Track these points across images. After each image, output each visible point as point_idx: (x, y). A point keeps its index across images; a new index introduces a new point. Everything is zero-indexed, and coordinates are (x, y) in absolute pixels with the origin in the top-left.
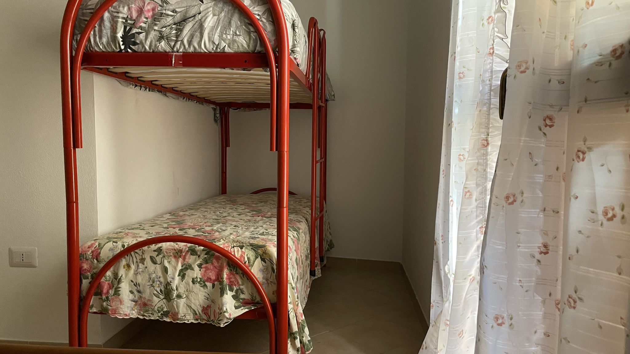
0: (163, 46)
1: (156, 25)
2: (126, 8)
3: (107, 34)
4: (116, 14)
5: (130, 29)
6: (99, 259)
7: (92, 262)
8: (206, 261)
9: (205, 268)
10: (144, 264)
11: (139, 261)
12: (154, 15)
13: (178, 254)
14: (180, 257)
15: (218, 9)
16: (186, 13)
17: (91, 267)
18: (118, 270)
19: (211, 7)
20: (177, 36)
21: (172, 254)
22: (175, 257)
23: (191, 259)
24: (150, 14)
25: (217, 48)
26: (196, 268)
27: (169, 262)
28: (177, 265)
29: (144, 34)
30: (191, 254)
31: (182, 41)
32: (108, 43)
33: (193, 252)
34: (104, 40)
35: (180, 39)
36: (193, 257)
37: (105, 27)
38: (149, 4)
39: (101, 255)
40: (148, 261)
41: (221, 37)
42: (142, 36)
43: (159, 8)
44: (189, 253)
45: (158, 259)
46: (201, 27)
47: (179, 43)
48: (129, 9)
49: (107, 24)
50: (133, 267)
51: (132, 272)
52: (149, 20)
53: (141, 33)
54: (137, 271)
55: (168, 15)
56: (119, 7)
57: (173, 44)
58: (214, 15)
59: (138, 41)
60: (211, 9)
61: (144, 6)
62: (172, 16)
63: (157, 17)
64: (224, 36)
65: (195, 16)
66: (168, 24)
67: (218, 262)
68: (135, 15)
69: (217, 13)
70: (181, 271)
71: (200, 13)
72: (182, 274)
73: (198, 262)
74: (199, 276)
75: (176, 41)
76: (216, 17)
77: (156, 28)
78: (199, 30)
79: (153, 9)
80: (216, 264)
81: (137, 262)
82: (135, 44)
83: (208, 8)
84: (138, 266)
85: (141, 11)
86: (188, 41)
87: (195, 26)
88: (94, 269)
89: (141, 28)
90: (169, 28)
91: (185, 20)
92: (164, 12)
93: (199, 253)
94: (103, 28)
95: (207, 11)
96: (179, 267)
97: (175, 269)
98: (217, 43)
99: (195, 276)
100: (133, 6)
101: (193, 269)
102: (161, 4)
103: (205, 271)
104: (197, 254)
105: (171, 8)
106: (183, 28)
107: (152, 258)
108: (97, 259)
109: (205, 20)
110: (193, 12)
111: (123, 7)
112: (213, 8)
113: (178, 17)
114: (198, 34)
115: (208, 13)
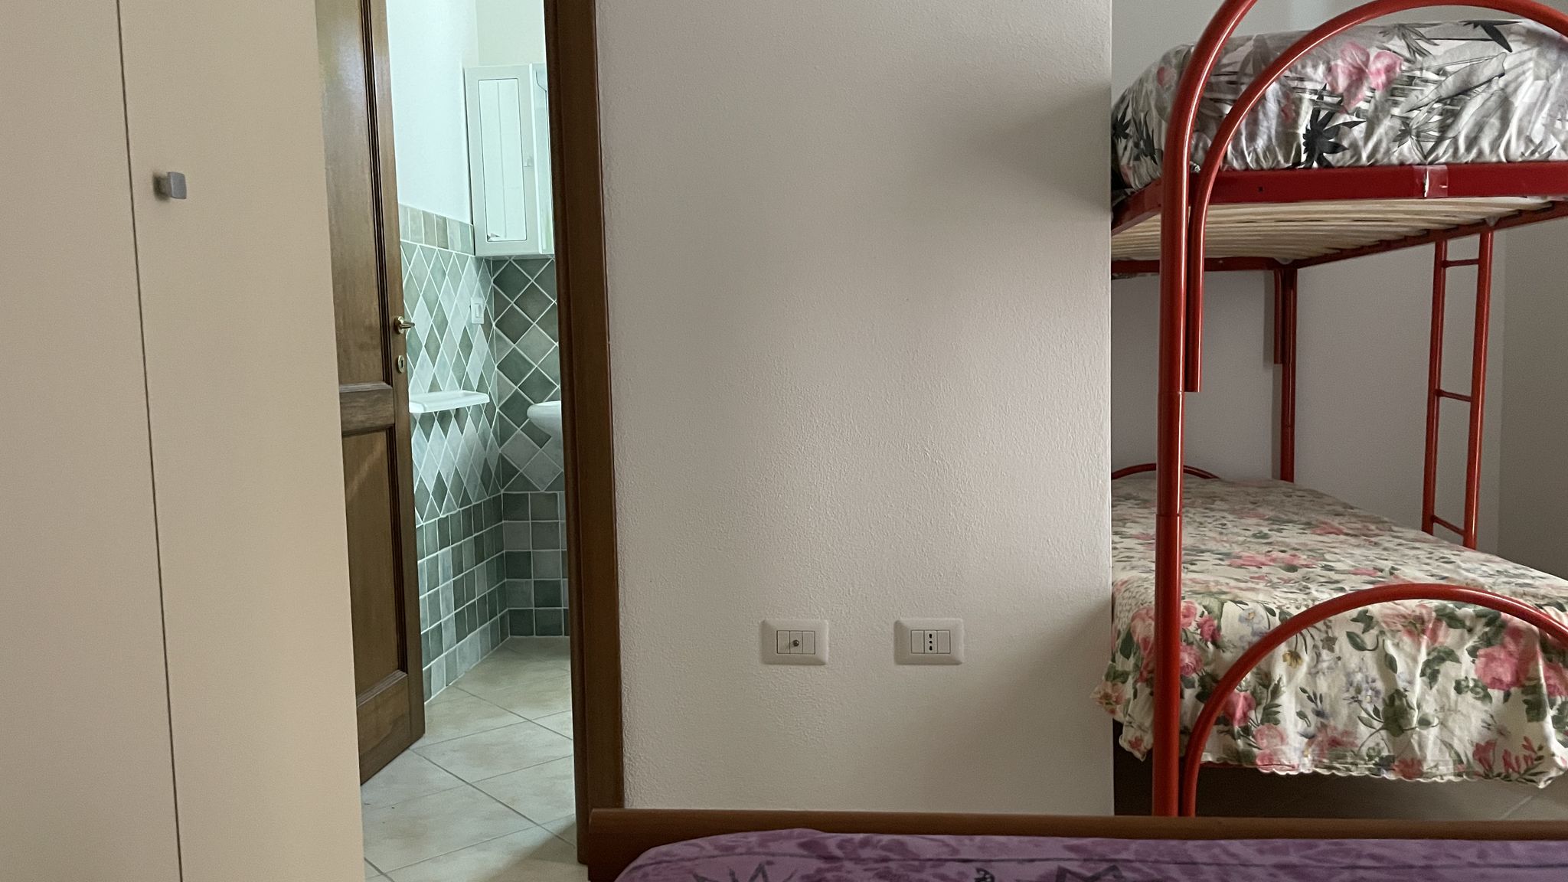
0: (1408, 152)
1: (1396, 104)
2: (1321, 68)
3: (1269, 129)
4: (1295, 84)
5: (1330, 116)
6: (1219, 643)
7: (1200, 647)
8: (1487, 641)
9: (1486, 656)
10: (1331, 650)
11: (1320, 644)
12: (1389, 81)
13: (1415, 626)
14: (1423, 632)
15: (1547, 65)
16: (1471, 72)
17: (1198, 661)
18: (1270, 665)
19: (1530, 59)
20: (1444, 128)
21: (1400, 627)
22: (1410, 633)
23: (1448, 637)
24: (1382, 79)
25: (1533, 153)
26: (1466, 658)
27: (1397, 645)
28: (1419, 650)
29: (1363, 125)
30: (1450, 626)
31: (1455, 139)
32: (1269, 149)
33: (1454, 621)
34: (1261, 143)
35: (1451, 134)
36: (1454, 633)
37: (1265, 114)
38: (1378, 56)
39: (1223, 632)
40: (1343, 645)
41: (1549, 128)
42: (1358, 132)
43: (1405, 66)
44: (1444, 624)
45: (1369, 639)
46: (1504, 105)
47: (1447, 142)
48: (1329, 70)
49: (1272, 107)
50: (1306, 658)
51: (1303, 669)
52: (1378, 94)
53: (1356, 123)
54: (1315, 666)
55: (1426, 81)
56: (1304, 67)
57: (1430, 145)
58: (1537, 78)
59: (1345, 143)
60: (1531, 64)
61: (1366, 63)
62: (1434, 82)
63: (1395, 89)
64: (1558, 124)
65: (1490, 81)
66: (1426, 101)
67: (1517, 643)
68: (1342, 83)
69: (1543, 72)
70: (1427, 664)
71: (1502, 75)
72: (1428, 671)
73: (1470, 644)
74: (1473, 675)
75: (1439, 141)
76: (1541, 83)
77: (1396, 111)
78: (1499, 113)
79: (1389, 69)
80: (1512, 647)
81: (1315, 646)
82: (1336, 148)
83: (1523, 63)
84: (1318, 655)
85: (1359, 75)
86: (1467, 137)
87: (1489, 103)
88: (1207, 664)
89: (1358, 112)
90: (1425, 109)
91: (1465, 91)
92: (1417, 73)
93: (1468, 623)
94: (1261, 116)
95: (1520, 70)
96: (1423, 657)
97: (1415, 660)
98: (1537, 141)
99: (1463, 676)
100: (1339, 62)
101: (1457, 660)
102: (1407, 55)
103: (1486, 665)
104: (1463, 626)
105: (1435, 64)
106: (1462, 109)
107: (1351, 636)
108: (1214, 643)
109: (1516, 90)
110: (1486, 72)
111: (1315, 67)
112: (1537, 65)
113: (1450, 84)
114: (1495, 121)
115: (1524, 73)
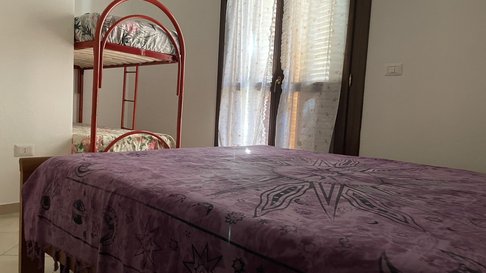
0: (139, 46)
1: (138, 36)
2: (125, 25)
3: (115, 35)
4: (120, 27)
5: (126, 35)
6: (103, 143)
7: (99, 145)
8: (150, 142)
9: (150, 144)
10: (124, 144)
11: (122, 143)
12: (136, 31)
13: (138, 139)
14: (140, 140)
15: (161, 35)
16: (149, 33)
17: (99, 148)
18: (113, 148)
19: (159, 33)
20: (145, 43)
21: (136, 139)
22: (138, 140)
24: (135, 30)
25: (158, 51)
26: (147, 145)
27: (135, 143)
29: (132, 39)
32: (115, 39)
33: (145, 138)
34: (113, 38)
35: (146, 44)
36: (145, 140)
38: (135, 26)
39: (104, 141)
40: (126, 143)
41: (161, 46)
42: (131, 40)
43: (139, 29)
44: (143, 139)
45: (131, 142)
46: (155, 41)
48: (126, 26)
49: (116, 31)
50: (120, 146)
51: (119, 148)
52: (135, 33)
54: (121, 148)
55: (142, 33)
56: (122, 24)
57: (143, 45)
58: (160, 37)
59: (129, 42)
60: (159, 34)
61: (133, 26)
62: (144, 33)
63: (137, 33)
64: (162, 46)
65: (152, 36)
66: (142, 37)
67: (155, 142)
68: (128, 30)
69: (160, 36)
70: (141, 146)
71: (154, 35)
72: (141, 148)
73: (147, 142)
74: (148, 148)
76: (160, 38)
77: (138, 37)
78: (154, 42)
79: (137, 29)
80: (154, 143)
81: (121, 144)
82: (127, 42)
83: (157, 34)
84: (122, 145)
85: (131, 29)
86: (149, 45)
87: (152, 40)
89: (131, 36)
90: (142, 38)
91: (148, 36)
92: (141, 31)
93: (147, 138)
94: (114, 32)
95: (157, 35)
96: (140, 145)
97: (138, 146)
98: (159, 49)
99: (146, 149)
100: (128, 25)
101: (145, 145)
102: (140, 27)
103: (150, 146)
105: (144, 30)
106: (148, 40)
107: (128, 141)
109: (156, 38)
110: (151, 34)
111: (124, 25)
112: (160, 34)
113: (146, 35)
114: (153, 43)
115: (158, 35)
